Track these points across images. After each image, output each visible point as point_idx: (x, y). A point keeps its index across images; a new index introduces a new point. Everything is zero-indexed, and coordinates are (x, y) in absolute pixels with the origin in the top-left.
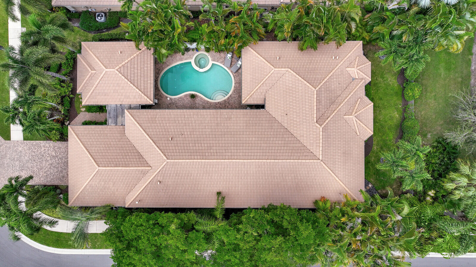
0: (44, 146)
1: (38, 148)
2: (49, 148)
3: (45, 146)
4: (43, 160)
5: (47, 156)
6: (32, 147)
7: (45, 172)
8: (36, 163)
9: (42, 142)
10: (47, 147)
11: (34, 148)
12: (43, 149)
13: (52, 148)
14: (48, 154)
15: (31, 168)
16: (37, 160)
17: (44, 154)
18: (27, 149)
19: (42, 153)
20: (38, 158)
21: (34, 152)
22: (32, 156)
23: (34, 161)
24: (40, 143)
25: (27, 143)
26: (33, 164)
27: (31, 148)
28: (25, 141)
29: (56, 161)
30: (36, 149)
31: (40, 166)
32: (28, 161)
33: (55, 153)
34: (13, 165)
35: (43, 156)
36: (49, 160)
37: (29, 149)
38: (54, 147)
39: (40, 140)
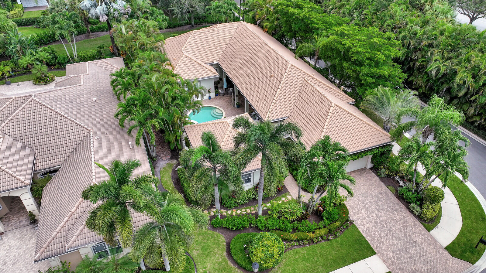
0: (364, 225)
1: (372, 231)
2: (360, 219)
3: (362, 224)
4: (382, 221)
5: (372, 217)
6: (376, 239)
7: (393, 214)
8: (391, 227)
9: (360, 230)
10: (362, 222)
11: (375, 237)
12: (367, 225)
13: (359, 215)
14: (369, 217)
15: (402, 231)
16: (387, 227)
17: (373, 222)
18: (383, 245)
19: (373, 224)
20: (383, 227)
21: (380, 234)
22: (387, 236)
23: (390, 231)
24: (363, 232)
25: (377, 248)
26: (395, 231)
27: (378, 240)
28: (376, 251)
29: (370, 207)
30: (374, 234)
31: (390, 222)
32: (397, 238)
33: (362, 210)
34: (420, 257)
35: (376, 222)
36: (375, 213)
37: (382, 242)
38: (355, 213)
39: (359, 232)
